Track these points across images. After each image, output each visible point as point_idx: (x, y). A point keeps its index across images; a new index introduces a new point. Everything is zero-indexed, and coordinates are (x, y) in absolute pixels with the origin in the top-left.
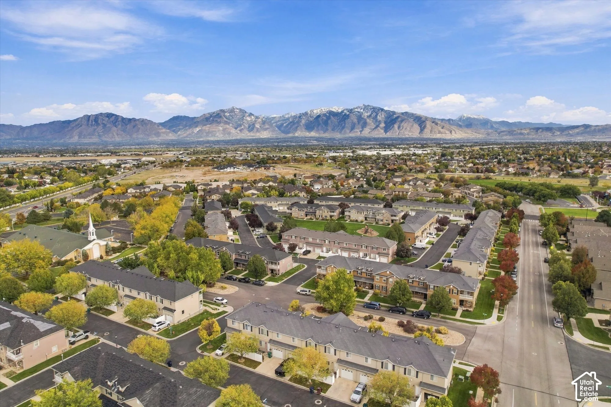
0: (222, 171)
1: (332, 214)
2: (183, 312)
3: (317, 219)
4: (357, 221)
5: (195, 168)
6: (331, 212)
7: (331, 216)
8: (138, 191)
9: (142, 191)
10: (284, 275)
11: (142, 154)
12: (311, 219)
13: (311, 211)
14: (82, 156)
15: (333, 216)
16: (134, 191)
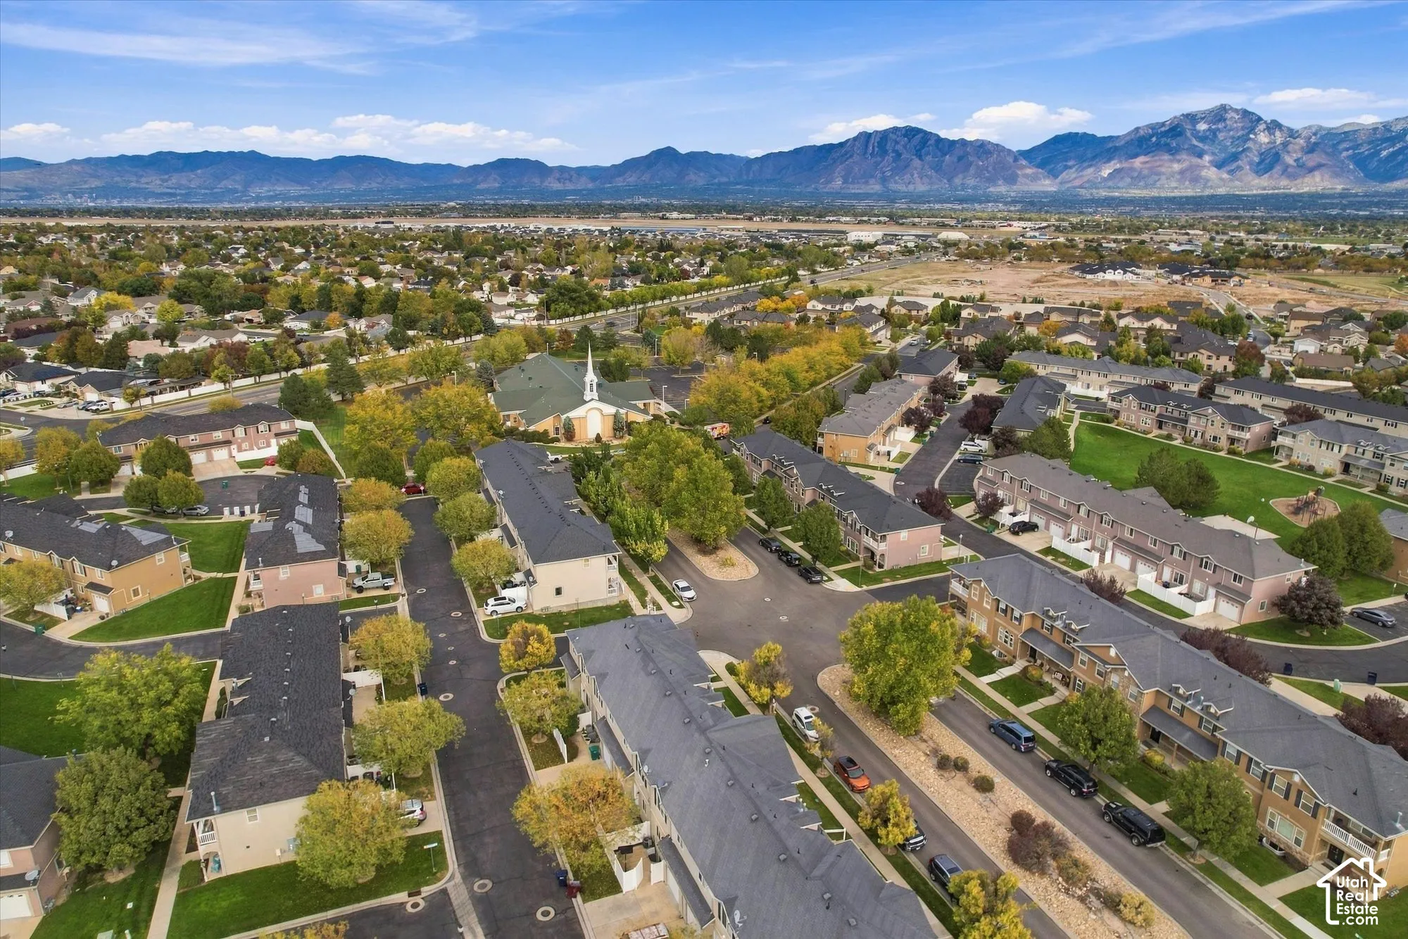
0: (1089, 276)
1: (1237, 434)
2: (558, 591)
3: (1186, 441)
4: (1310, 469)
5: (1034, 264)
6: (1234, 427)
7: (1232, 440)
8: (829, 307)
9: (838, 307)
11: (953, 223)
12: (1169, 437)
13: (1176, 414)
14: (829, 221)
15: (1239, 440)
16: (820, 307)
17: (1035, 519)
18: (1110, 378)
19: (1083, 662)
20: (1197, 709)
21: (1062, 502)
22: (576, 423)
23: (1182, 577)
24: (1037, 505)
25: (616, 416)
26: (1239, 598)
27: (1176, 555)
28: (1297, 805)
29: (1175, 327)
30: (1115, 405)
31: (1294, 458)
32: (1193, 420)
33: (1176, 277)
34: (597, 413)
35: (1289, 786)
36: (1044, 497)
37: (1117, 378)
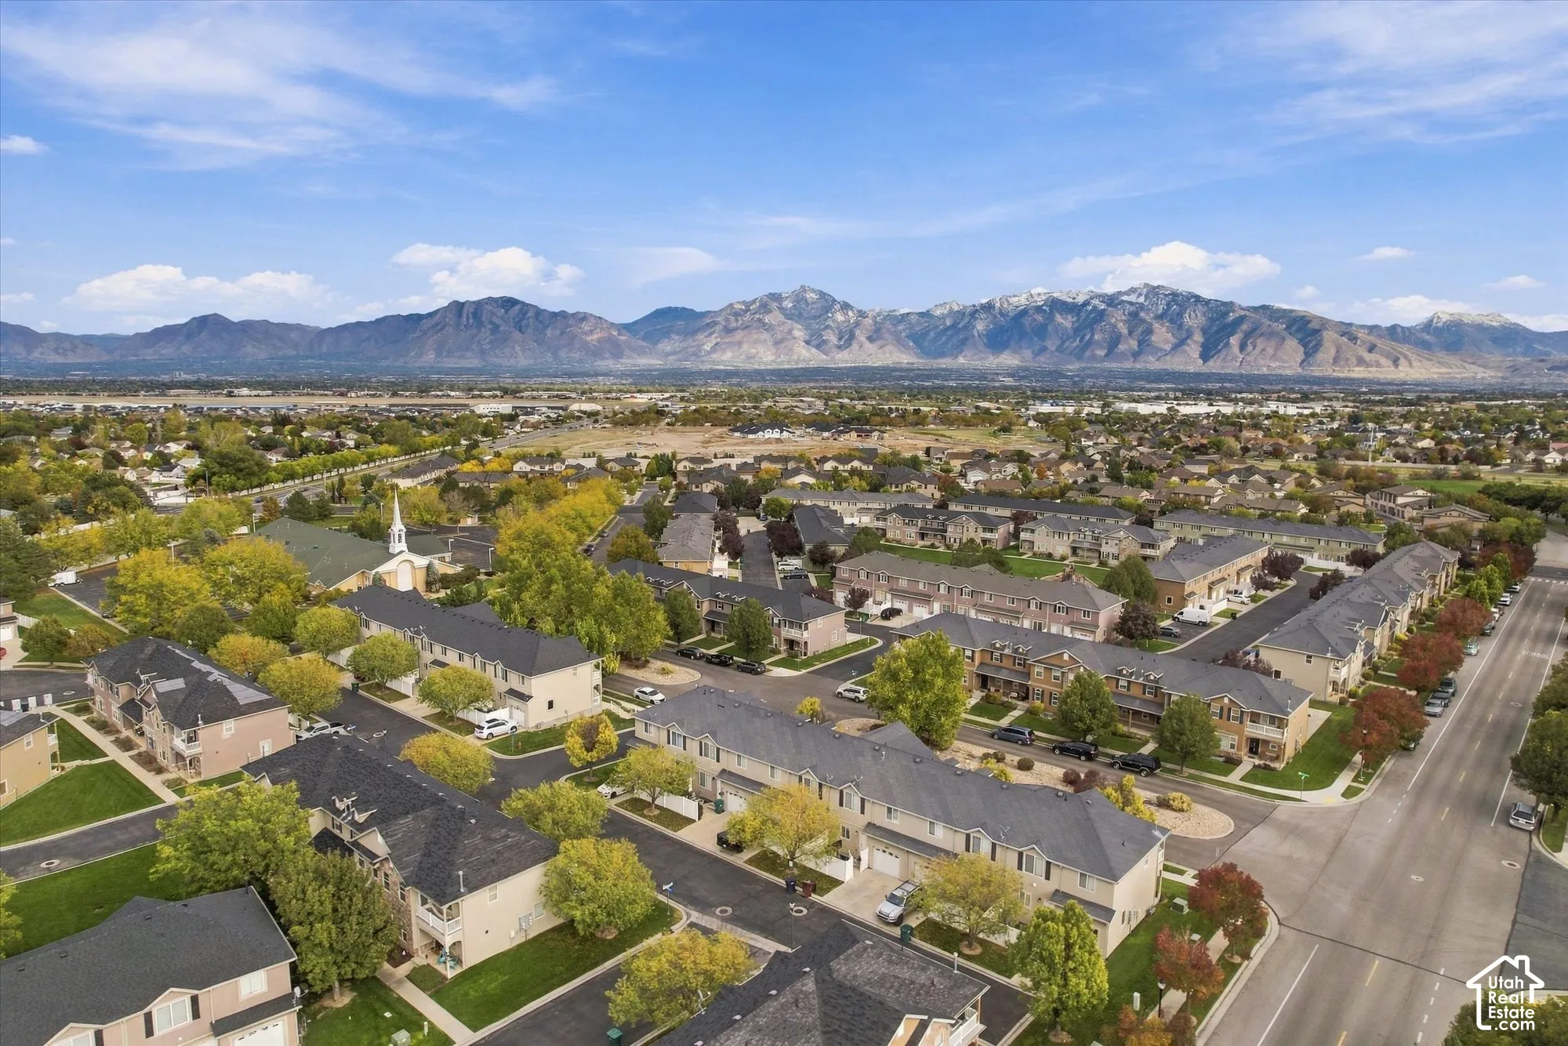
0: (751, 436)
1: (988, 535)
2: (551, 705)
3: (948, 547)
4: (1050, 556)
5: (688, 428)
6: (984, 530)
7: (985, 541)
8: (537, 468)
9: (547, 468)
10: (818, 657)
11: (574, 395)
12: (933, 546)
13: (935, 526)
14: (437, 396)
15: (989, 541)
16: (528, 468)
17: (898, 605)
18: (860, 505)
19: (1039, 674)
20: (1141, 680)
21: (921, 586)
22: (385, 577)
23: (1040, 624)
24: (897, 593)
25: (429, 568)
26: (1092, 628)
27: (1033, 607)
28: (1229, 719)
29: (871, 468)
30: (880, 524)
31: (1036, 549)
32: (950, 529)
33: (826, 434)
34: (407, 566)
35: (1222, 708)
36: (903, 583)
37: (864, 505)
